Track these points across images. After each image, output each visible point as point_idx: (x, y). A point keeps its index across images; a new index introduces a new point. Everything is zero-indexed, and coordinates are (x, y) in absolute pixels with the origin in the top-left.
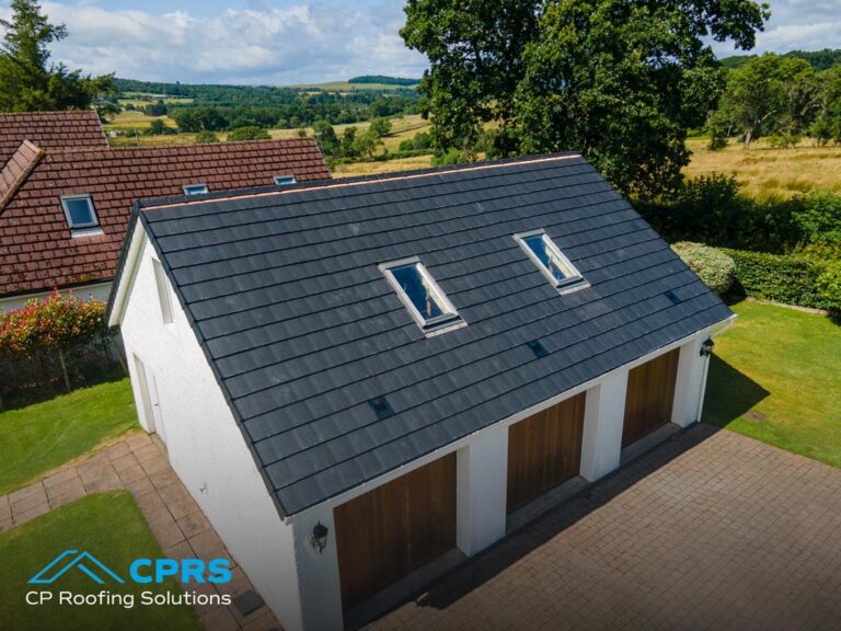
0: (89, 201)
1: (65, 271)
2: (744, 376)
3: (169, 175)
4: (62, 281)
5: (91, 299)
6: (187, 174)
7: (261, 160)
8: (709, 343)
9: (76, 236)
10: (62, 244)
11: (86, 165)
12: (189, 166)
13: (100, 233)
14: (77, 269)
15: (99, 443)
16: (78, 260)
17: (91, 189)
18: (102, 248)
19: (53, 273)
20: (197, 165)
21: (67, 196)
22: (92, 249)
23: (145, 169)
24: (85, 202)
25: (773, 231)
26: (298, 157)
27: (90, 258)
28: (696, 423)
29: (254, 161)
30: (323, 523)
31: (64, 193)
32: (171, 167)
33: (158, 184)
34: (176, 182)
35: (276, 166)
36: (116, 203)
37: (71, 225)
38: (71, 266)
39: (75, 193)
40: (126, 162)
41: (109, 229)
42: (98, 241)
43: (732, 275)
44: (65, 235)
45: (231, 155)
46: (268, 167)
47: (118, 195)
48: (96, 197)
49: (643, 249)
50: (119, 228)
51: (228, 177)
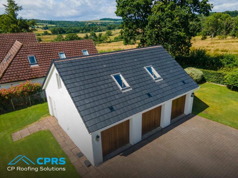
0: (34, 57)
1: (29, 75)
2: (203, 102)
3: (55, 50)
4: (28, 78)
5: (36, 83)
6: (59, 49)
7: (78, 46)
8: (193, 94)
9: (32, 66)
10: (28, 68)
11: (34, 48)
12: (60, 47)
13: (37, 65)
14: (32, 75)
15: (40, 118)
16: (32, 72)
17: (35, 54)
18: (38, 69)
19: (26, 76)
20: (62, 47)
21: (29, 56)
22: (36, 70)
23: (48, 48)
24: (33, 57)
25: (215, 64)
26: (88, 45)
27: (35, 72)
28: (190, 114)
29: (77, 46)
30: (98, 135)
31: (28, 55)
32: (55, 48)
33: (52, 52)
34: (57, 52)
35: (82, 47)
36: (41, 58)
37: (30, 63)
38: (30, 74)
39: (31, 55)
40: (44, 47)
41: (40, 64)
42: (37, 67)
43: (202, 76)
44: (29, 66)
45: (71, 45)
46: (80, 47)
47: (42, 55)
48: (36, 56)
49: (177, 70)
50: (42, 64)
51: (70, 50)
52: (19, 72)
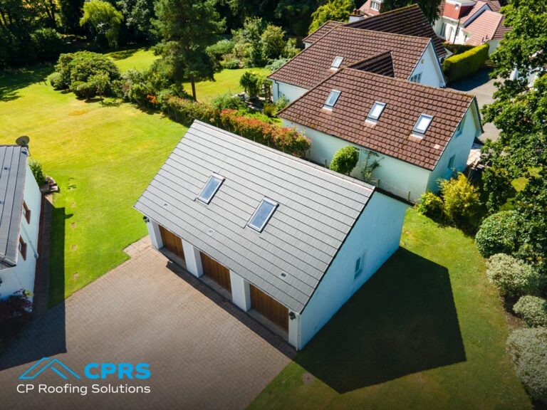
1: (310, 120)
3: (376, 93)
4: (306, 123)
6: (384, 95)
7: (426, 101)
9: (324, 108)
10: (318, 109)
13: (331, 110)
16: (317, 118)
17: (344, 89)
18: (327, 117)
19: (307, 119)
20: (392, 92)
22: (323, 116)
23: (370, 87)
26: (449, 106)
27: (320, 119)
29: (422, 100)
32: (381, 89)
33: (368, 96)
34: (376, 98)
36: (346, 99)
38: (313, 119)
39: (338, 89)
41: (335, 110)
42: (327, 113)
44: (322, 106)
46: (425, 106)
47: (350, 96)
48: (343, 94)
51: (399, 104)
52: (305, 110)
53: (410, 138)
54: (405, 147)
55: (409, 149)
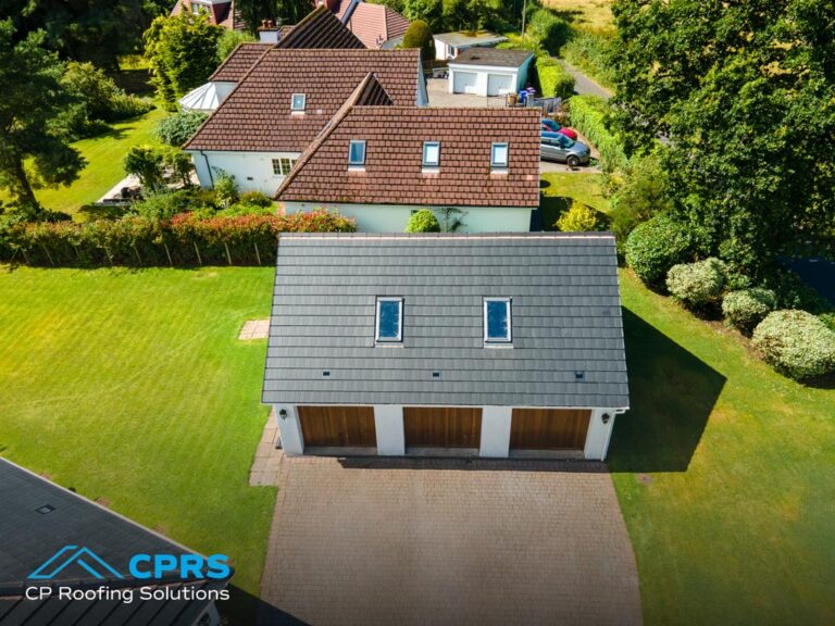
0: (364, 145)
1: (338, 193)
3: (419, 131)
4: (334, 198)
6: (431, 132)
7: (489, 126)
9: (350, 169)
10: (342, 174)
11: (372, 118)
12: (434, 125)
13: (363, 170)
14: (344, 193)
16: (346, 187)
17: (368, 137)
18: (361, 181)
19: (332, 192)
20: (440, 125)
21: (354, 141)
22: (356, 180)
23: (405, 125)
26: (519, 127)
27: (352, 187)
28: (599, 461)
29: (483, 126)
31: (353, 139)
32: (422, 125)
33: (409, 138)
34: (421, 138)
35: (498, 133)
36: (379, 150)
37: (350, 161)
38: (341, 190)
39: (358, 139)
40: (396, 119)
41: (369, 168)
42: (359, 175)
44: (345, 168)
45: (468, 119)
46: (491, 133)
47: (382, 143)
48: (370, 143)
50: (374, 168)
51: (458, 138)
52: (321, 179)
53: (492, 177)
54: (492, 190)
55: (498, 190)
